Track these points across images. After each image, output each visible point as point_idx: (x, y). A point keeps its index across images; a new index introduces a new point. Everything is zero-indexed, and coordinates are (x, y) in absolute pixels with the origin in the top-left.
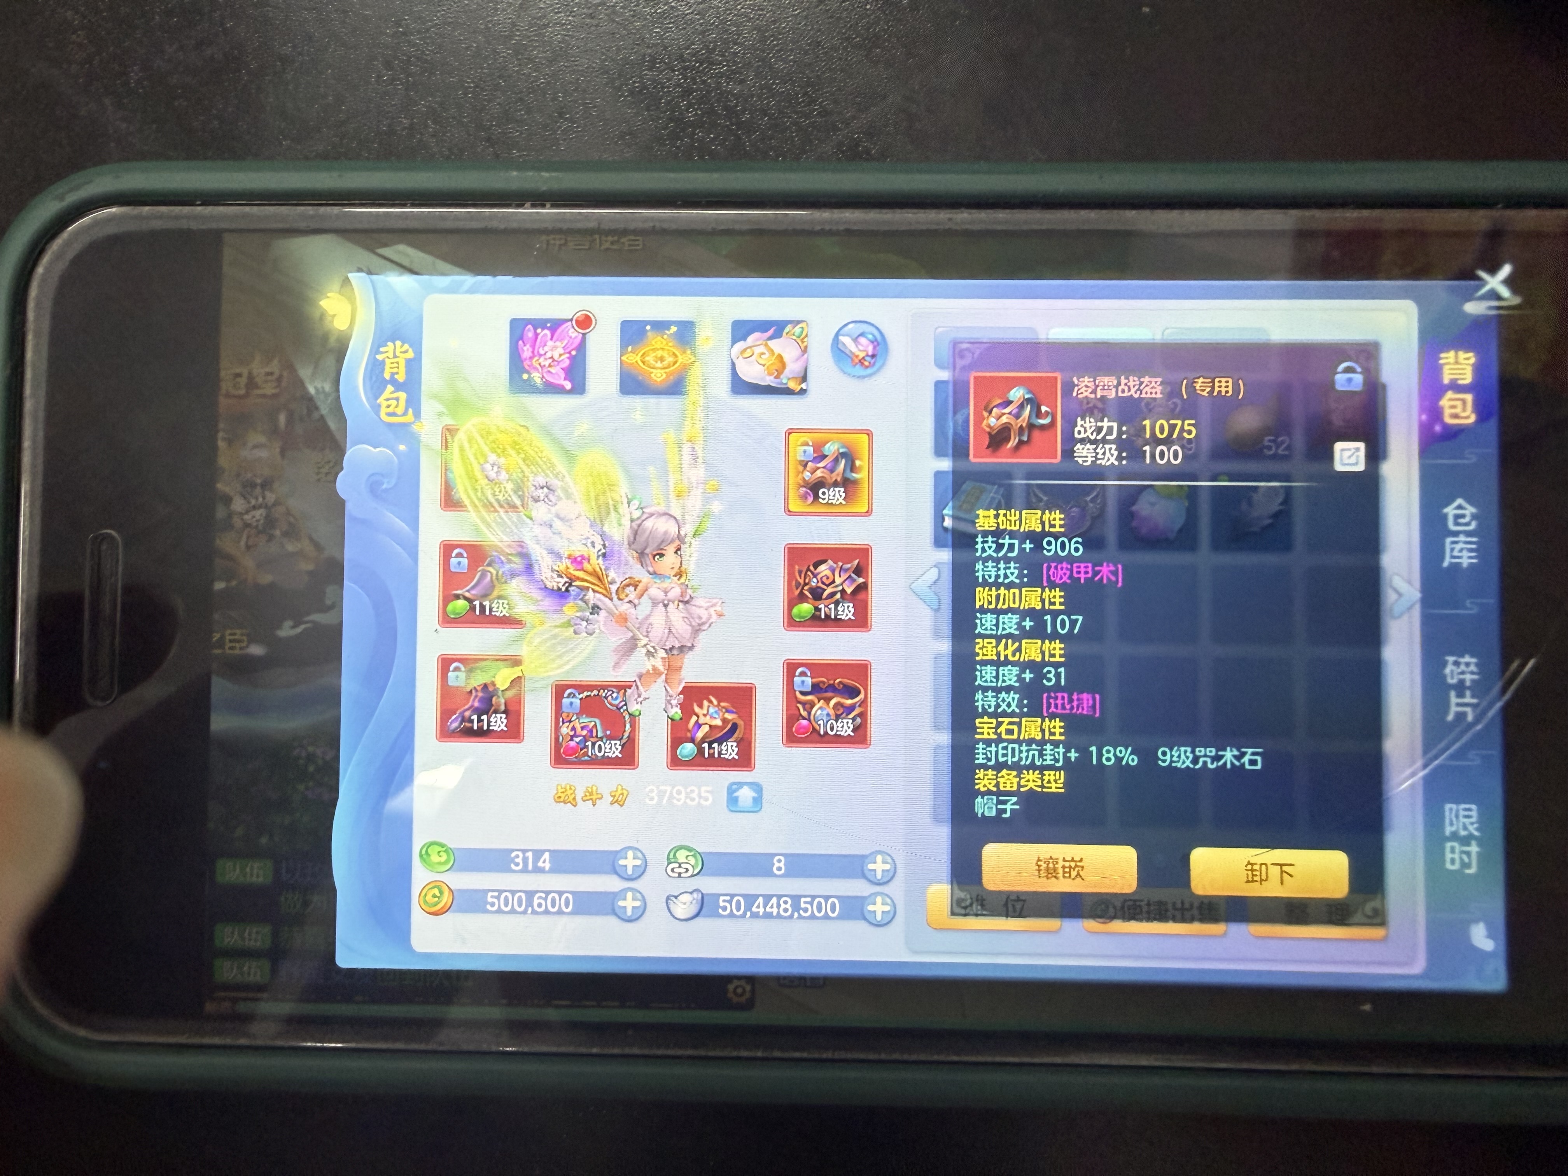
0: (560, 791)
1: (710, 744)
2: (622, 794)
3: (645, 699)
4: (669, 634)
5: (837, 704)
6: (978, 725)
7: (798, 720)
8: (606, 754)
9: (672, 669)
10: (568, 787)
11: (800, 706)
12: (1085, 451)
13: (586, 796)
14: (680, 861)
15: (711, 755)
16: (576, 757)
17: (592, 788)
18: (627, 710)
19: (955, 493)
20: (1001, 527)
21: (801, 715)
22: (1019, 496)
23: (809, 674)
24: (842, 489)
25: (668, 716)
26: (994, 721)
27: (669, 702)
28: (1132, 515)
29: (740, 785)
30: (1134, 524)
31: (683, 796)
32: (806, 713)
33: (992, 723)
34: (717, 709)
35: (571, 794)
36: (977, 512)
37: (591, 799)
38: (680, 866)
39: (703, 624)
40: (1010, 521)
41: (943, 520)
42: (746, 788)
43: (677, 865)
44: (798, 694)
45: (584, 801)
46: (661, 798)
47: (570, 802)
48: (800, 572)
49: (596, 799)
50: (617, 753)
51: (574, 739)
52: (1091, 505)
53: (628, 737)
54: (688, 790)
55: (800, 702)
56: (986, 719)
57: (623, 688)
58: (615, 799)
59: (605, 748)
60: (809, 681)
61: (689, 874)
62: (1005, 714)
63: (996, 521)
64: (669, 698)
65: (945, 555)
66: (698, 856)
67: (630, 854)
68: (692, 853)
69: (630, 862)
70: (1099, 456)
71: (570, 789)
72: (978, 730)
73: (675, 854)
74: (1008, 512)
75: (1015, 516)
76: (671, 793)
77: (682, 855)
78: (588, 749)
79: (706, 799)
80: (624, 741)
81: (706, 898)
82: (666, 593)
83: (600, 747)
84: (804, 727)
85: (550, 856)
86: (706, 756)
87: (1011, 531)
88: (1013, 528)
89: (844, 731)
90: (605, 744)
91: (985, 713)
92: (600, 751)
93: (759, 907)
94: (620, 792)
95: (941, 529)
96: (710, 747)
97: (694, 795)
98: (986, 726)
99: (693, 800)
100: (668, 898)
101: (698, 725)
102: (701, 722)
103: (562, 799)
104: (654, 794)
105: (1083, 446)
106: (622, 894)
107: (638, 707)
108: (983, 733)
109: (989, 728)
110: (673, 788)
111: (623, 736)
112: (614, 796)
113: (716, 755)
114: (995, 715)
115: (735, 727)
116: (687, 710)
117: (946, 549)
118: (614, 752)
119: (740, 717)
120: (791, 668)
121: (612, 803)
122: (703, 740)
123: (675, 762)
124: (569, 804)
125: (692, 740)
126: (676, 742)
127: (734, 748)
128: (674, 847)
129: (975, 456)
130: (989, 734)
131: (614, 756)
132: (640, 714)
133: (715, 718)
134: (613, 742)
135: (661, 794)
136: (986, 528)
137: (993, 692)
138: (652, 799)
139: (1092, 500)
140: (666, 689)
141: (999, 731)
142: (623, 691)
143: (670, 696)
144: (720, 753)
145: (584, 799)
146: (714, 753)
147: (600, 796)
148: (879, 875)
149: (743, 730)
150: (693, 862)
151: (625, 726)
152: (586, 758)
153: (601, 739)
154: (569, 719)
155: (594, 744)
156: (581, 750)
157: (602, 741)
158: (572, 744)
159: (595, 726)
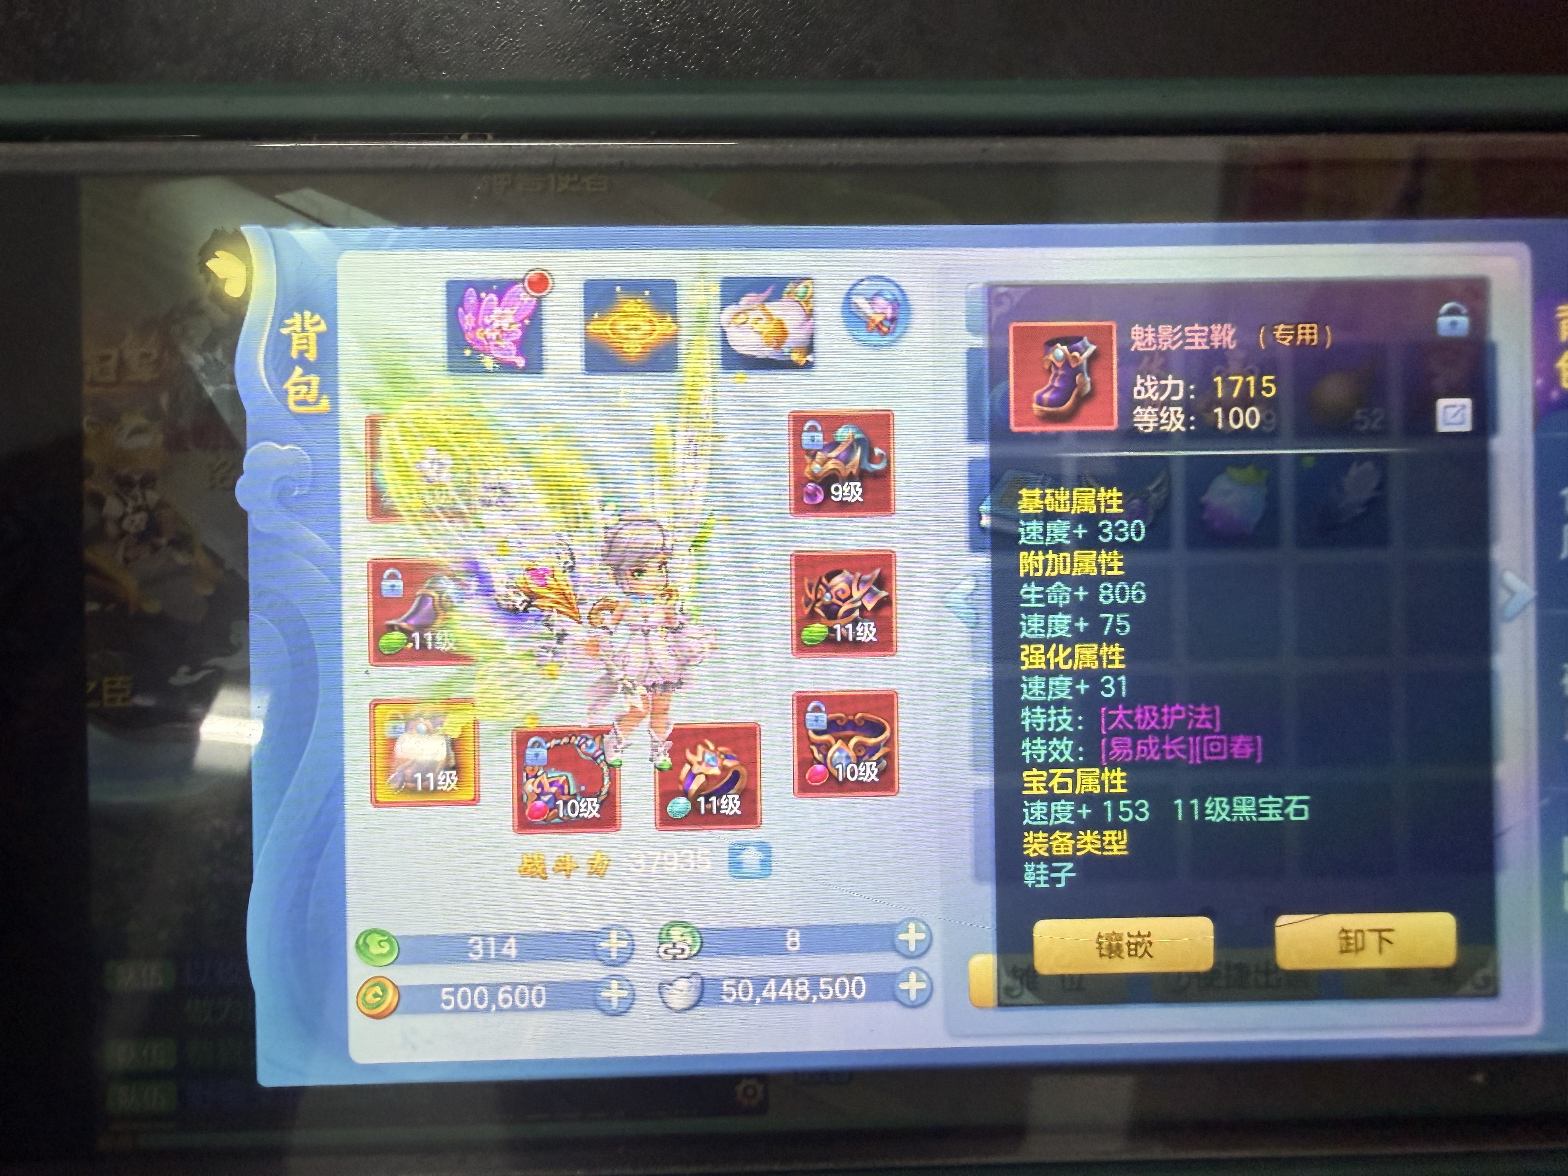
0: (526, 861)
1: (707, 798)
2: (602, 862)
3: (627, 746)
4: (650, 668)
5: (858, 746)
7: (812, 765)
8: (581, 815)
9: (657, 710)
10: (536, 857)
11: (814, 748)
12: (1146, 415)
13: (558, 866)
14: (675, 940)
15: (709, 811)
16: (545, 820)
17: (565, 857)
18: (605, 760)
19: (993, 485)
20: (1049, 509)
21: (815, 758)
22: (1068, 471)
23: (824, 709)
24: (859, 483)
25: (655, 767)
27: (655, 749)
28: (1202, 507)
29: (744, 845)
30: (1205, 517)
31: (675, 861)
32: (821, 755)
34: (714, 755)
35: (540, 865)
36: (1020, 492)
37: (565, 870)
38: (674, 947)
39: (694, 657)
40: (1059, 502)
41: (980, 518)
42: (751, 849)
43: (670, 945)
44: (811, 734)
45: (556, 872)
46: (649, 864)
47: (538, 874)
48: (810, 586)
49: (570, 870)
50: (595, 813)
51: (542, 797)
52: (1154, 496)
53: (608, 793)
54: (682, 855)
55: (813, 744)
57: (599, 733)
58: (594, 867)
59: (580, 807)
60: (824, 717)
61: (686, 955)
63: (1042, 502)
64: (655, 744)
65: (983, 561)
66: (696, 934)
67: (614, 934)
68: (688, 930)
69: (613, 944)
70: (1163, 421)
71: (539, 858)
73: (668, 931)
74: (1057, 491)
75: (1065, 495)
76: (662, 857)
77: (676, 933)
78: (558, 809)
79: (704, 864)
80: (602, 798)
81: (706, 983)
82: (647, 617)
84: (818, 773)
85: (517, 942)
86: (703, 811)
87: (1060, 513)
88: (1062, 510)
89: (867, 776)
90: (579, 802)
92: (573, 812)
93: (770, 991)
94: (598, 860)
95: (977, 529)
96: (707, 802)
97: (689, 860)
99: (688, 865)
100: (661, 986)
101: (692, 776)
102: (695, 771)
103: (528, 872)
104: (640, 861)
105: (1144, 409)
106: (604, 983)
107: (618, 755)
110: (664, 852)
111: (601, 792)
112: (592, 865)
113: (715, 811)
115: (736, 776)
117: (984, 553)
118: (591, 812)
119: (742, 763)
120: (802, 702)
121: (590, 874)
122: (698, 794)
123: (666, 821)
124: (538, 877)
125: (685, 794)
126: (665, 796)
127: (735, 801)
128: (666, 925)
131: (591, 816)
132: (621, 765)
133: (713, 766)
134: (589, 800)
135: (649, 860)
136: (1031, 511)
138: (638, 867)
139: (1156, 490)
140: (651, 735)
142: (600, 737)
143: (657, 742)
144: (719, 808)
145: (556, 870)
146: (712, 809)
147: (574, 866)
148: (912, 947)
149: (745, 781)
150: (689, 940)
151: (603, 780)
152: (557, 820)
153: (574, 796)
154: (534, 774)
155: (565, 803)
156: (551, 810)
157: (576, 799)
158: (539, 803)
159: (567, 780)
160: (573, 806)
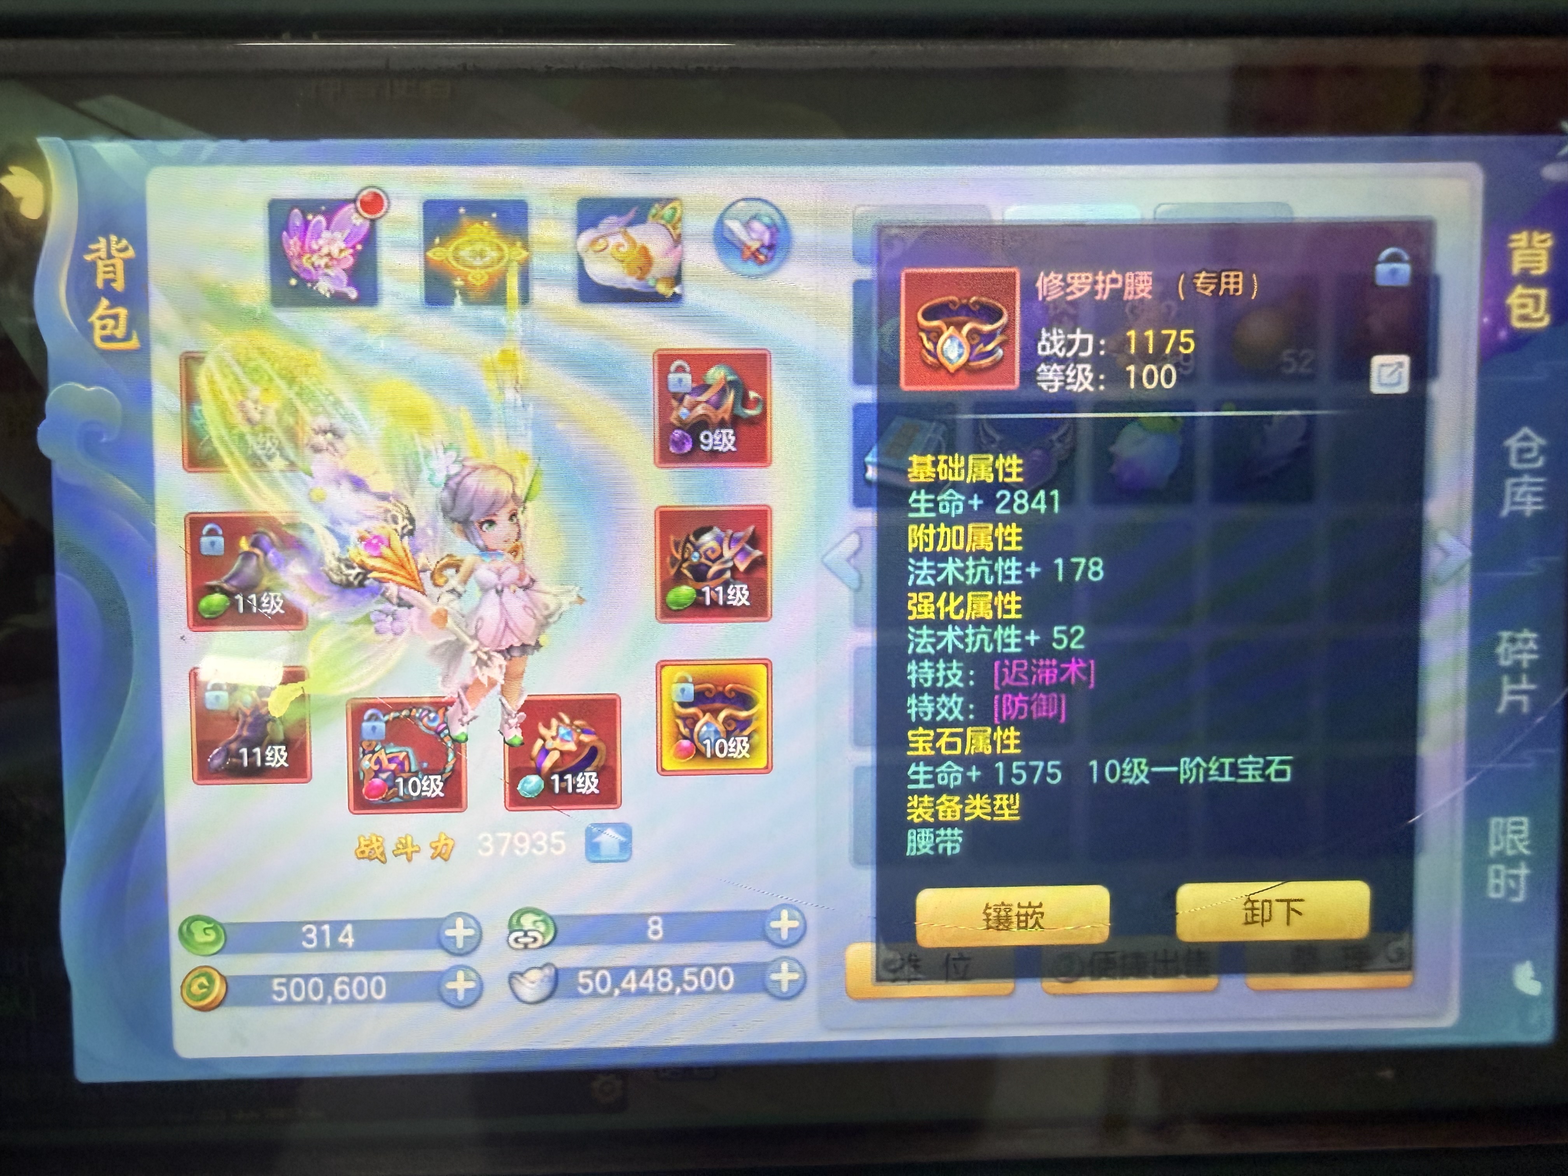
0: (363, 843)
1: (562, 776)
2: (446, 845)
4: (504, 631)
5: (728, 719)
6: (911, 738)
7: (677, 739)
8: (423, 794)
9: (511, 676)
10: (374, 839)
11: (679, 721)
12: (1051, 374)
13: (398, 849)
14: (526, 928)
15: (563, 790)
16: (383, 799)
17: (406, 839)
18: (449, 734)
19: (880, 433)
20: (941, 478)
21: (680, 732)
22: (964, 434)
23: (690, 679)
24: (731, 432)
25: (505, 742)
26: (932, 733)
27: (507, 722)
28: (1111, 458)
29: (602, 827)
30: (1114, 469)
31: (527, 845)
32: (687, 730)
33: (928, 735)
34: (569, 729)
35: (378, 848)
36: (910, 459)
37: (406, 853)
38: (526, 935)
39: (550, 616)
40: (953, 470)
41: (866, 470)
42: (610, 831)
43: (521, 934)
44: (676, 706)
45: (396, 856)
46: (498, 848)
47: (377, 858)
48: (677, 545)
49: (412, 852)
50: (438, 792)
51: (381, 775)
52: (1058, 445)
53: (453, 770)
54: (535, 836)
55: (679, 716)
56: (921, 730)
58: (438, 852)
59: (422, 786)
60: (690, 689)
61: (538, 944)
62: (945, 723)
63: (934, 470)
64: (506, 717)
65: (868, 517)
66: (550, 922)
67: (459, 922)
68: (541, 918)
69: (459, 932)
70: (1069, 380)
71: (377, 841)
72: (912, 745)
73: (519, 919)
74: (951, 458)
75: (959, 462)
76: (512, 839)
77: (527, 921)
78: (398, 787)
79: (558, 847)
80: (446, 776)
81: (560, 973)
82: (499, 574)
83: (414, 785)
84: (685, 748)
85: (355, 929)
86: (557, 790)
87: (954, 482)
88: (956, 478)
89: (737, 751)
90: (421, 780)
91: (920, 723)
92: (415, 790)
93: (630, 982)
94: (443, 842)
95: (862, 483)
96: (562, 780)
97: (542, 843)
98: (921, 739)
99: (540, 849)
100: (511, 977)
101: (545, 752)
102: (550, 744)
103: (366, 854)
104: (488, 844)
105: (1048, 367)
106: (449, 974)
107: (464, 729)
108: (917, 749)
109: (924, 742)
110: (513, 834)
111: (445, 769)
112: (436, 848)
113: (570, 790)
114: (932, 725)
115: (594, 752)
116: (530, 732)
117: (870, 509)
118: (434, 791)
119: (600, 739)
121: (433, 858)
122: (552, 771)
123: (516, 801)
124: (376, 861)
125: (538, 771)
126: (516, 774)
127: (593, 779)
128: (516, 912)
129: (907, 384)
130: (924, 749)
131: (434, 795)
132: (467, 739)
133: (568, 741)
134: (432, 777)
135: (498, 843)
136: (922, 479)
137: (929, 695)
138: (486, 849)
139: (1060, 440)
140: (503, 704)
141: (938, 745)
143: (509, 715)
144: (574, 787)
145: (396, 853)
146: (567, 787)
147: (416, 849)
148: (785, 935)
149: (604, 757)
150: (542, 928)
151: (447, 755)
152: (396, 799)
153: (416, 774)
154: (371, 749)
155: (406, 781)
156: (390, 788)
157: (417, 776)
158: (377, 781)
159: (407, 756)
160: (414, 783)
